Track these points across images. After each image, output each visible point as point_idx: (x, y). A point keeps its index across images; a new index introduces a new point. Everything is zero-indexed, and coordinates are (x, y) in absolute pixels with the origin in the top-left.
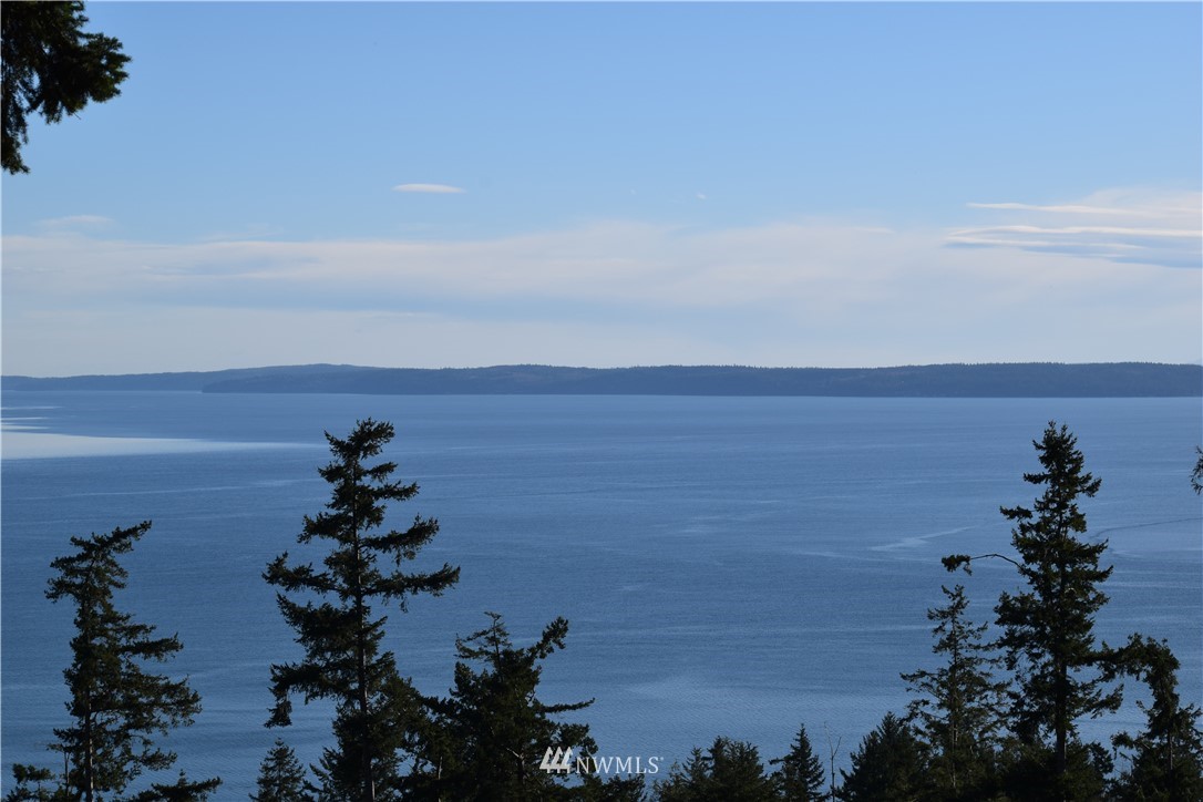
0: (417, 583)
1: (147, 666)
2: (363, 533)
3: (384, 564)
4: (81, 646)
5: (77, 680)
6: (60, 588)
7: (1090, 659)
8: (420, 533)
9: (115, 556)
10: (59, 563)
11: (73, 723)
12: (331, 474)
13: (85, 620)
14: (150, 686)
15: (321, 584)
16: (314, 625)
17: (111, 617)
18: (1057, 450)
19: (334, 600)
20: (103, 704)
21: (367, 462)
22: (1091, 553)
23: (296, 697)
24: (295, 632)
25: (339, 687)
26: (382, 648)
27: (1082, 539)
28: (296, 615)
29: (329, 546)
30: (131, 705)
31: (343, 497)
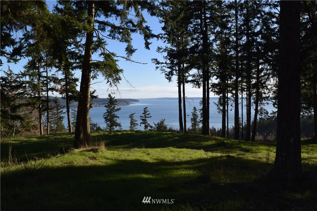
0: (149, 117)
1: (135, 122)
2: (146, 114)
3: (147, 116)
4: (131, 121)
5: (131, 123)
6: (130, 117)
7: (197, 122)
8: (149, 114)
9: (133, 115)
10: (130, 116)
11: (131, 126)
12: (144, 110)
13: (131, 119)
14: (135, 123)
15: (143, 117)
16: (143, 120)
17: (133, 119)
18: (195, 108)
19: (144, 118)
20: (132, 125)
21: (146, 109)
22: (197, 115)
23: (142, 124)
24: (141, 120)
25: (144, 124)
26: (147, 121)
27: (197, 114)
28: (141, 119)
29: (144, 115)
30: (134, 125)
31: (144, 112)
